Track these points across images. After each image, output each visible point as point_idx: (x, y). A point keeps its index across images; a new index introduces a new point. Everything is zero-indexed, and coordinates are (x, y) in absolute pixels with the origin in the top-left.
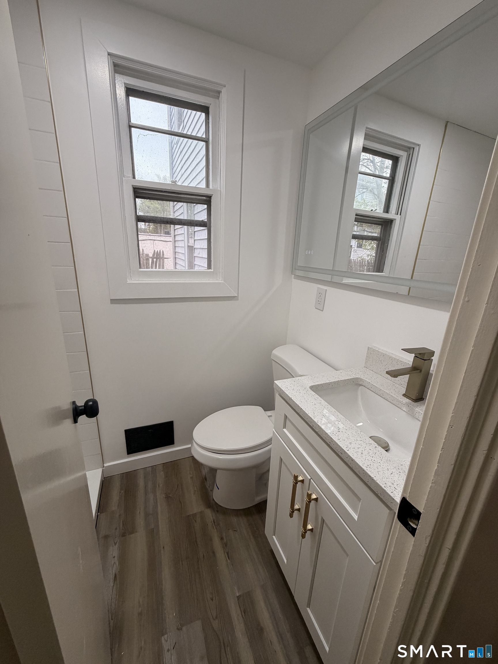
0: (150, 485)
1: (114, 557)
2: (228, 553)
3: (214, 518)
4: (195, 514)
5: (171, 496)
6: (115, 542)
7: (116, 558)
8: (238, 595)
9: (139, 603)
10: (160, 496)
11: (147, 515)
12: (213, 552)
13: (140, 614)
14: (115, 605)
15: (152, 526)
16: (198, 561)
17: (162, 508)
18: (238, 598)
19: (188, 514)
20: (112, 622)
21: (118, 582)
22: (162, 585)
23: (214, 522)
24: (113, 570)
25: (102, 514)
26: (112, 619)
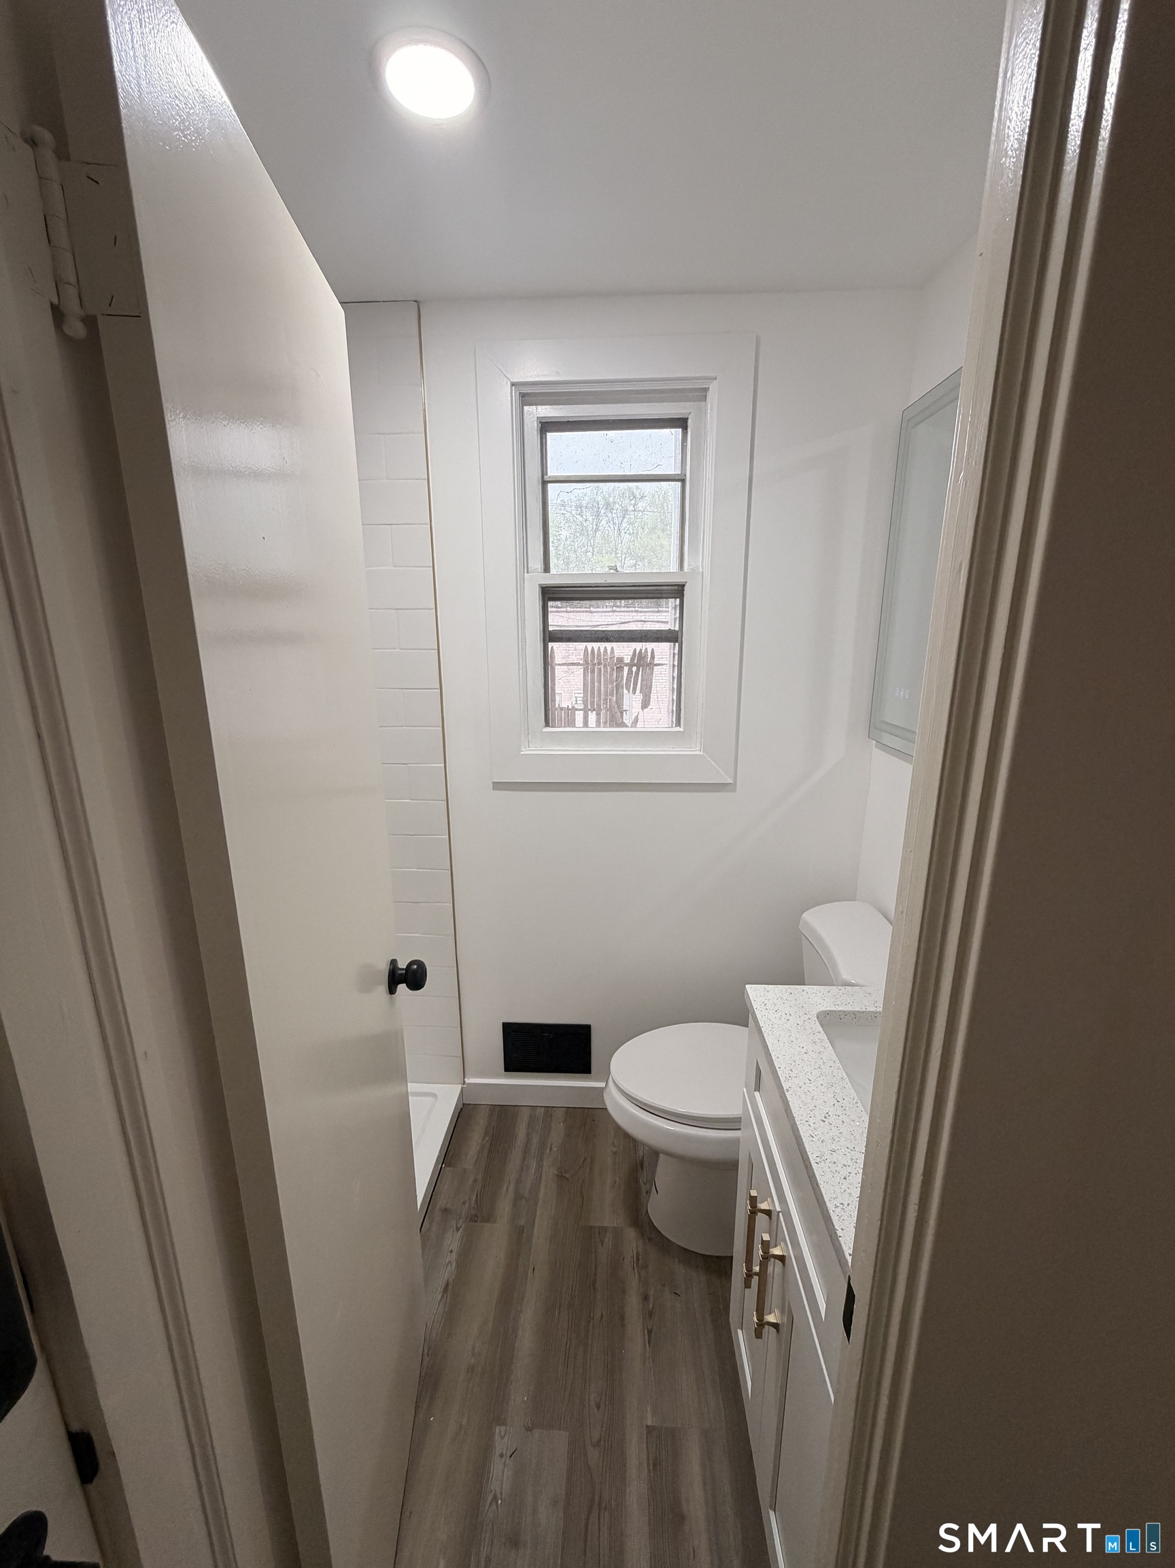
0: (535, 1140)
1: (451, 1251)
2: (650, 1332)
3: (640, 1250)
4: (605, 1229)
5: (567, 1175)
6: (459, 1226)
7: (454, 1254)
8: (649, 1423)
9: (473, 1348)
10: (549, 1171)
11: (518, 1197)
12: (622, 1318)
13: (471, 1369)
14: (437, 1334)
15: (522, 1222)
16: (589, 1322)
17: (547, 1193)
18: (650, 1429)
19: (591, 1224)
20: (427, 1359)
21: (449, 1297)
22: (516, 1337)
23: (638, 1259)
24: (445, 1273)
25: (448, 1169)
26: (428, 1355)
